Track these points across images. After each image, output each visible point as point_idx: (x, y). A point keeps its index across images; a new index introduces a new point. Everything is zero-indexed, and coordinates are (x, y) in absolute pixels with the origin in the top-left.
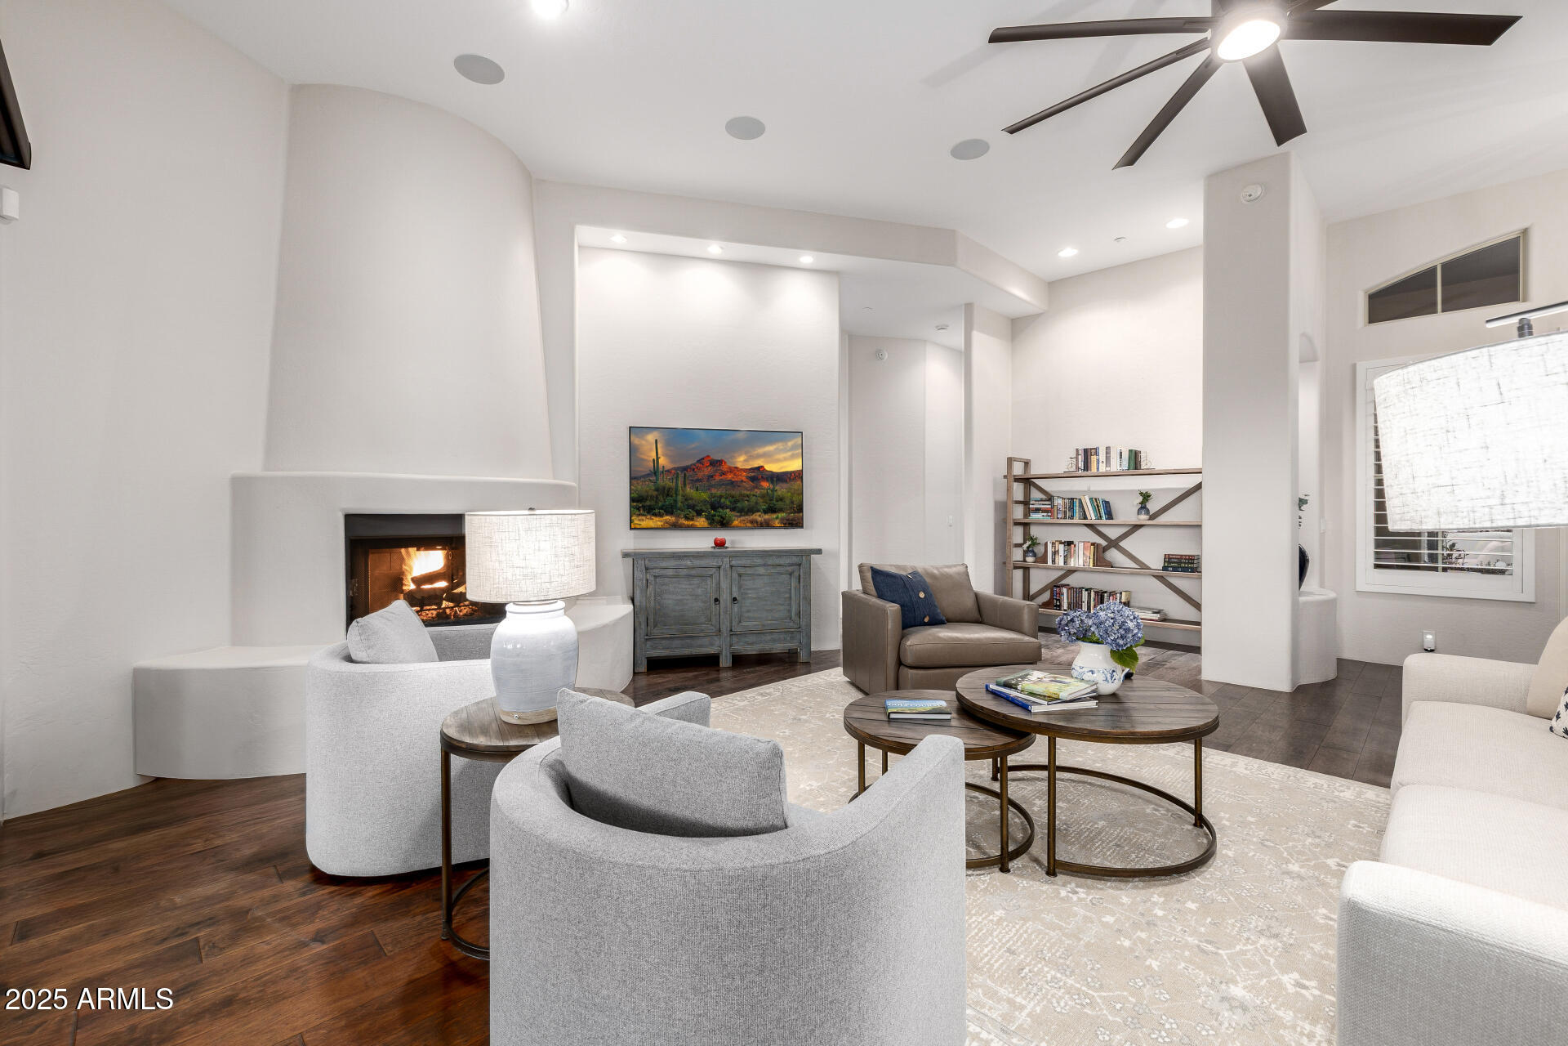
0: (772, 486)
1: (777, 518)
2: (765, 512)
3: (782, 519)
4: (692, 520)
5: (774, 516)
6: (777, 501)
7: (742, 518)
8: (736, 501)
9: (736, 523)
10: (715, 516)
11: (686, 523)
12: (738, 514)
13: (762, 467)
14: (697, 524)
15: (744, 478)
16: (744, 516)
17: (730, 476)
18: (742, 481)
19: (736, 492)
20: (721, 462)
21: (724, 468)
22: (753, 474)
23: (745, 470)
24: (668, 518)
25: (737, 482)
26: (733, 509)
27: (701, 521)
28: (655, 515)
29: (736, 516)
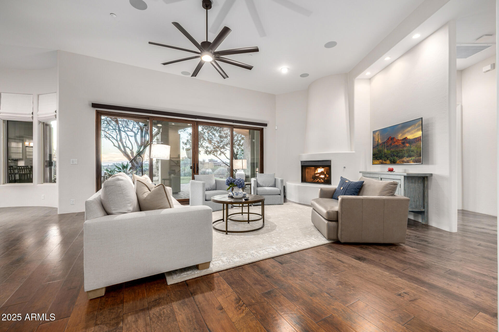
0: (410, 145)
1: (411, 159)
2: (407, 157)
3: (413, 160)
4: (386, 161)
5: (410, 159)
6: (412, 152)
7: (400, 160)
8: (398, 153)
9: (398, 162)
10: (392, 159)
11: (384, 162)
12: (399, 158)
13: (406, 137)
14: (387, 162)
15: (400, 144)
16: (400, 159)
17: (396, 143)
18: (400, 145)
19: (398, 150)
20: (394, 138)
21: (395, 140)
22: (403, 141)
23: (401, 140)
24: (380, 160)
25: (399, 145)
26: (397, 157)
27: (388, 162)
28: (377, 160)
29: (398, 159)
